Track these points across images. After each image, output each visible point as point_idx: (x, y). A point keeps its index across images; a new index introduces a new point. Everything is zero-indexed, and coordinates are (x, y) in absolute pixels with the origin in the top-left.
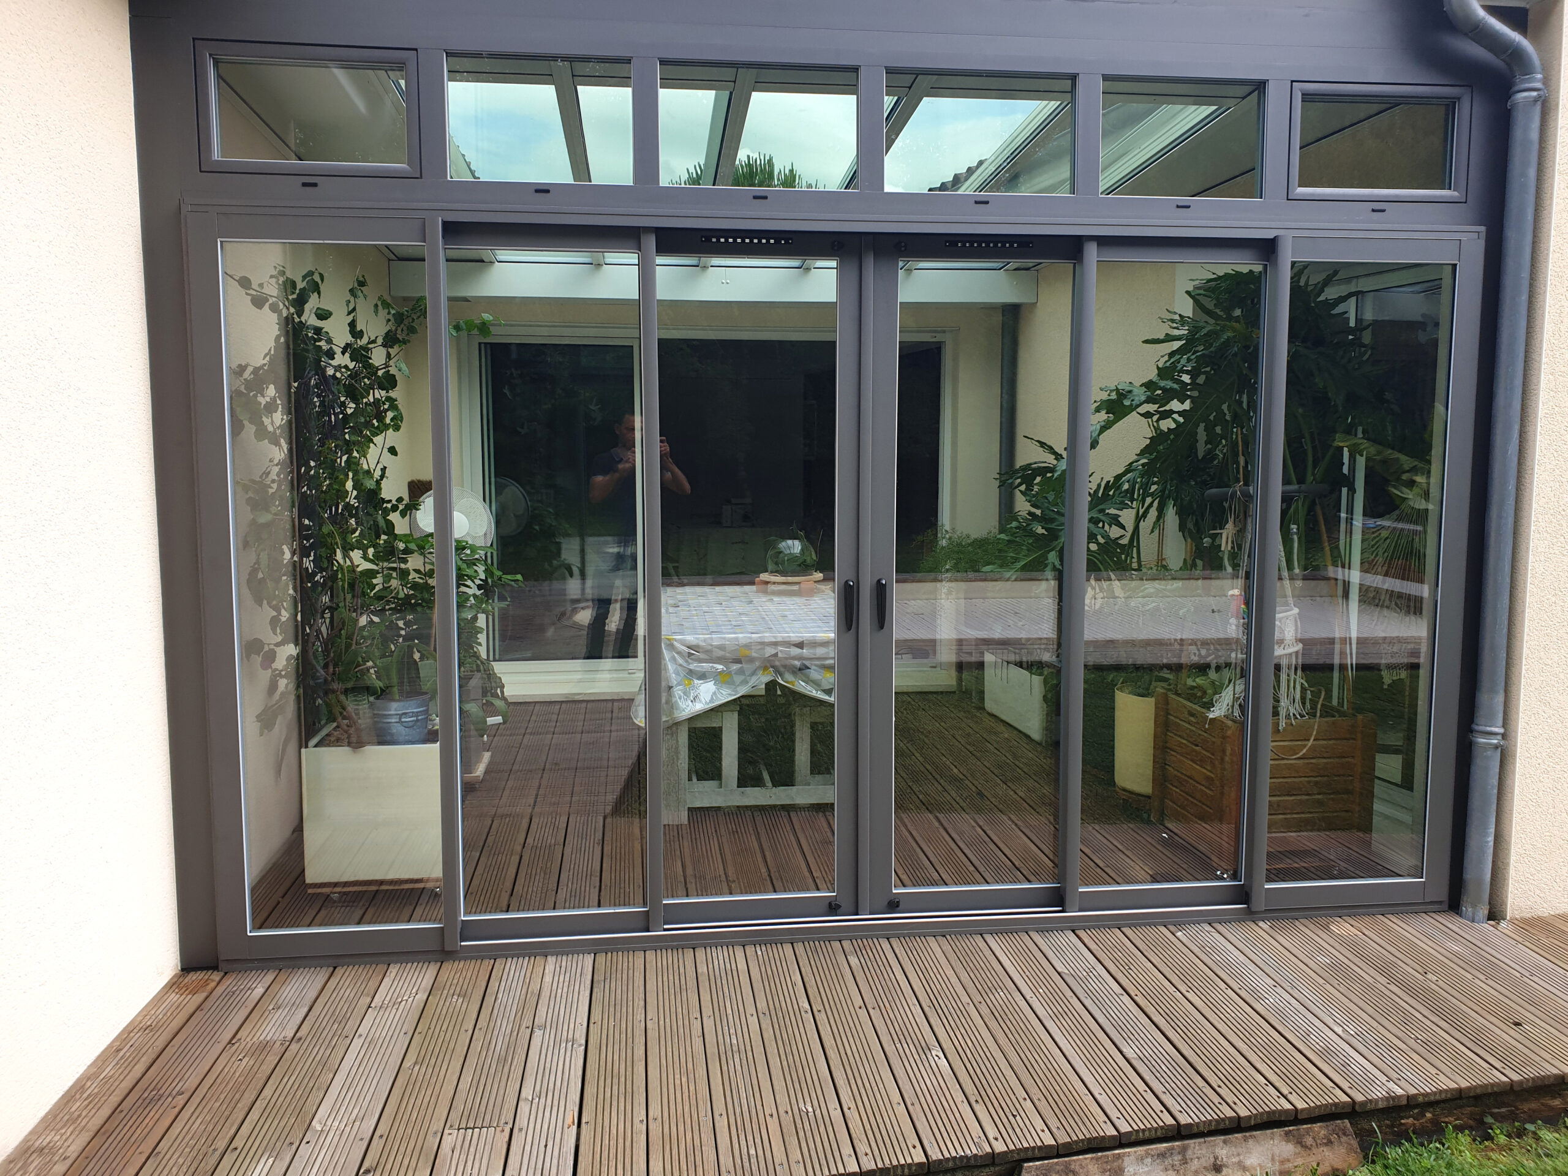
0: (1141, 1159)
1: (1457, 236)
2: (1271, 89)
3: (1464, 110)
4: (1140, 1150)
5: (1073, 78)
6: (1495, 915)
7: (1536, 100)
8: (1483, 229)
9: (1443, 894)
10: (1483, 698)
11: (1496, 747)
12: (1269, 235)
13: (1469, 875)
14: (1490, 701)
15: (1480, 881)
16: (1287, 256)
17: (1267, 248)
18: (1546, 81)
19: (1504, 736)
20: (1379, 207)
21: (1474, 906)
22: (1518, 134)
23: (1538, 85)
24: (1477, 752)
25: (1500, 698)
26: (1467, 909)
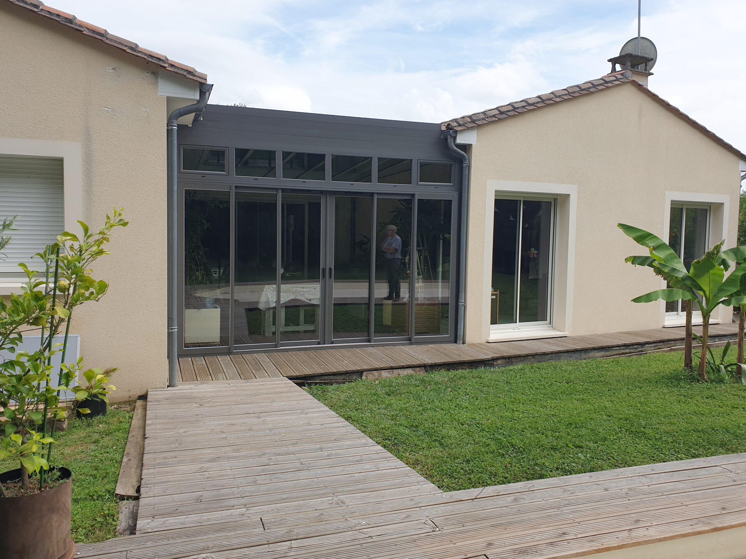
0: (385, 372)
1: (452, 194)
2: (413, 161)
3: (453, 167)
4: (385, 371)
5: (372, 158)
6: (464, 343)
7: (467, 166)
8: (458, 192)
9: (453, 339)
10: (460, 294)
11: (463, 305)
12: (413, 193)
13: (458, 334)
14: (462, 295)
15: (460, 335)
16: (417, 198)
17: (413, 195)
18: (469, 162)
19: (465, 303)
20: (436, 187)
21: (459, 341)
22: (464, 173)
23: (468, 163)
24: (459, 306)
25: (464, 294)
26: (458, 342)
